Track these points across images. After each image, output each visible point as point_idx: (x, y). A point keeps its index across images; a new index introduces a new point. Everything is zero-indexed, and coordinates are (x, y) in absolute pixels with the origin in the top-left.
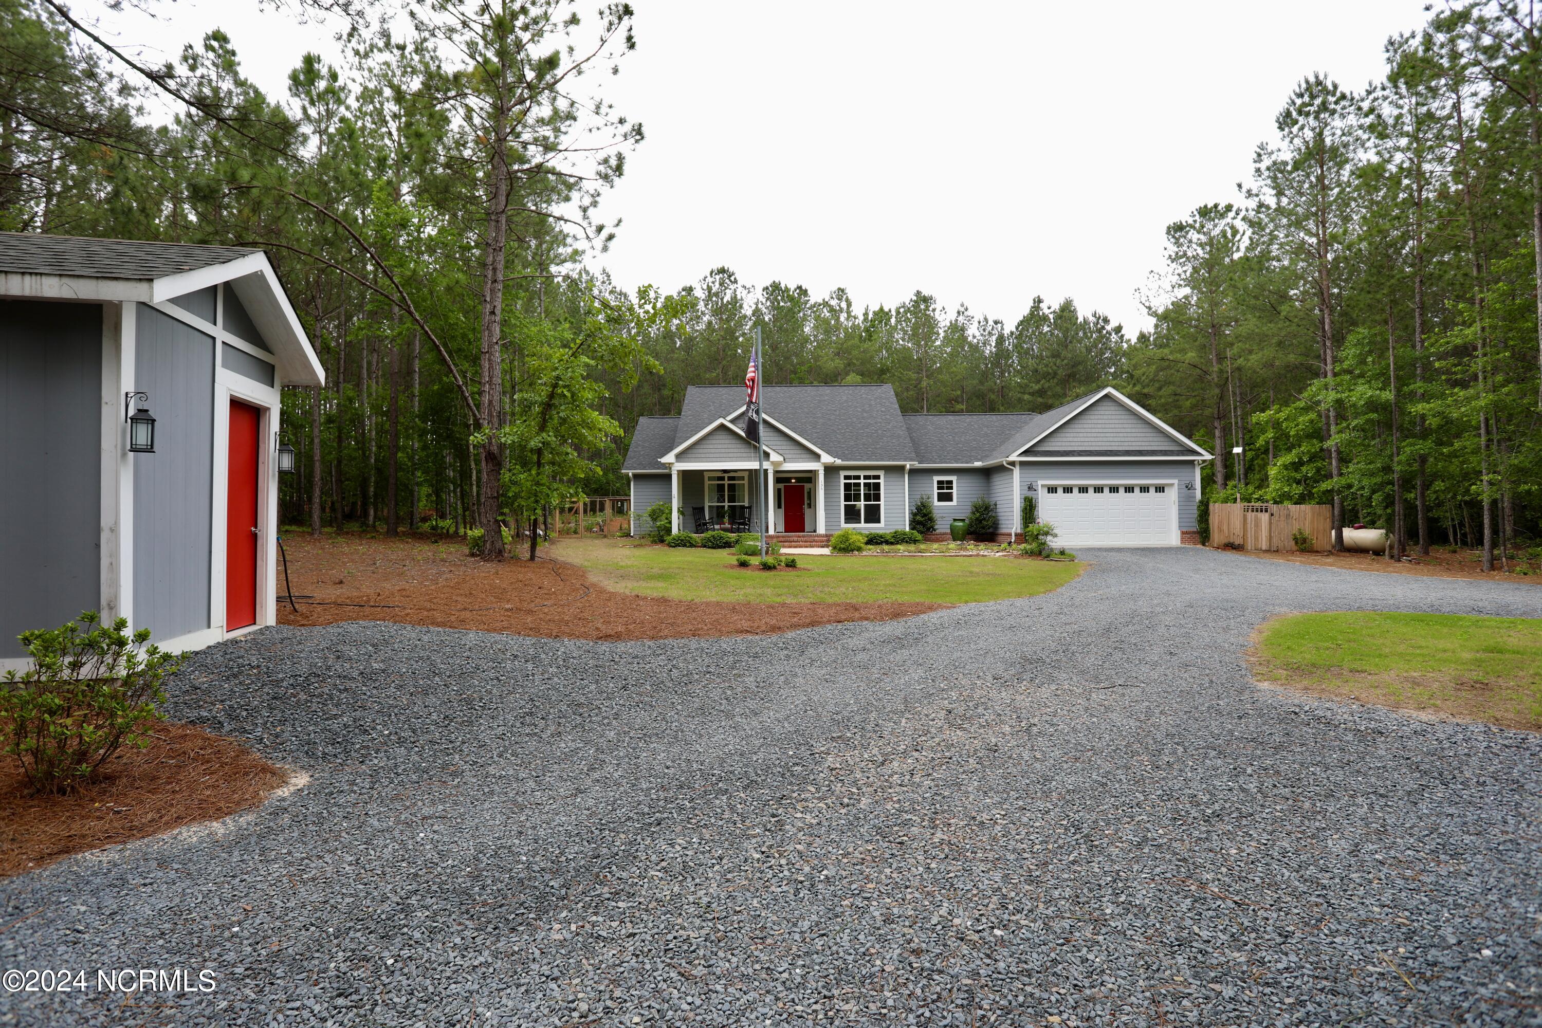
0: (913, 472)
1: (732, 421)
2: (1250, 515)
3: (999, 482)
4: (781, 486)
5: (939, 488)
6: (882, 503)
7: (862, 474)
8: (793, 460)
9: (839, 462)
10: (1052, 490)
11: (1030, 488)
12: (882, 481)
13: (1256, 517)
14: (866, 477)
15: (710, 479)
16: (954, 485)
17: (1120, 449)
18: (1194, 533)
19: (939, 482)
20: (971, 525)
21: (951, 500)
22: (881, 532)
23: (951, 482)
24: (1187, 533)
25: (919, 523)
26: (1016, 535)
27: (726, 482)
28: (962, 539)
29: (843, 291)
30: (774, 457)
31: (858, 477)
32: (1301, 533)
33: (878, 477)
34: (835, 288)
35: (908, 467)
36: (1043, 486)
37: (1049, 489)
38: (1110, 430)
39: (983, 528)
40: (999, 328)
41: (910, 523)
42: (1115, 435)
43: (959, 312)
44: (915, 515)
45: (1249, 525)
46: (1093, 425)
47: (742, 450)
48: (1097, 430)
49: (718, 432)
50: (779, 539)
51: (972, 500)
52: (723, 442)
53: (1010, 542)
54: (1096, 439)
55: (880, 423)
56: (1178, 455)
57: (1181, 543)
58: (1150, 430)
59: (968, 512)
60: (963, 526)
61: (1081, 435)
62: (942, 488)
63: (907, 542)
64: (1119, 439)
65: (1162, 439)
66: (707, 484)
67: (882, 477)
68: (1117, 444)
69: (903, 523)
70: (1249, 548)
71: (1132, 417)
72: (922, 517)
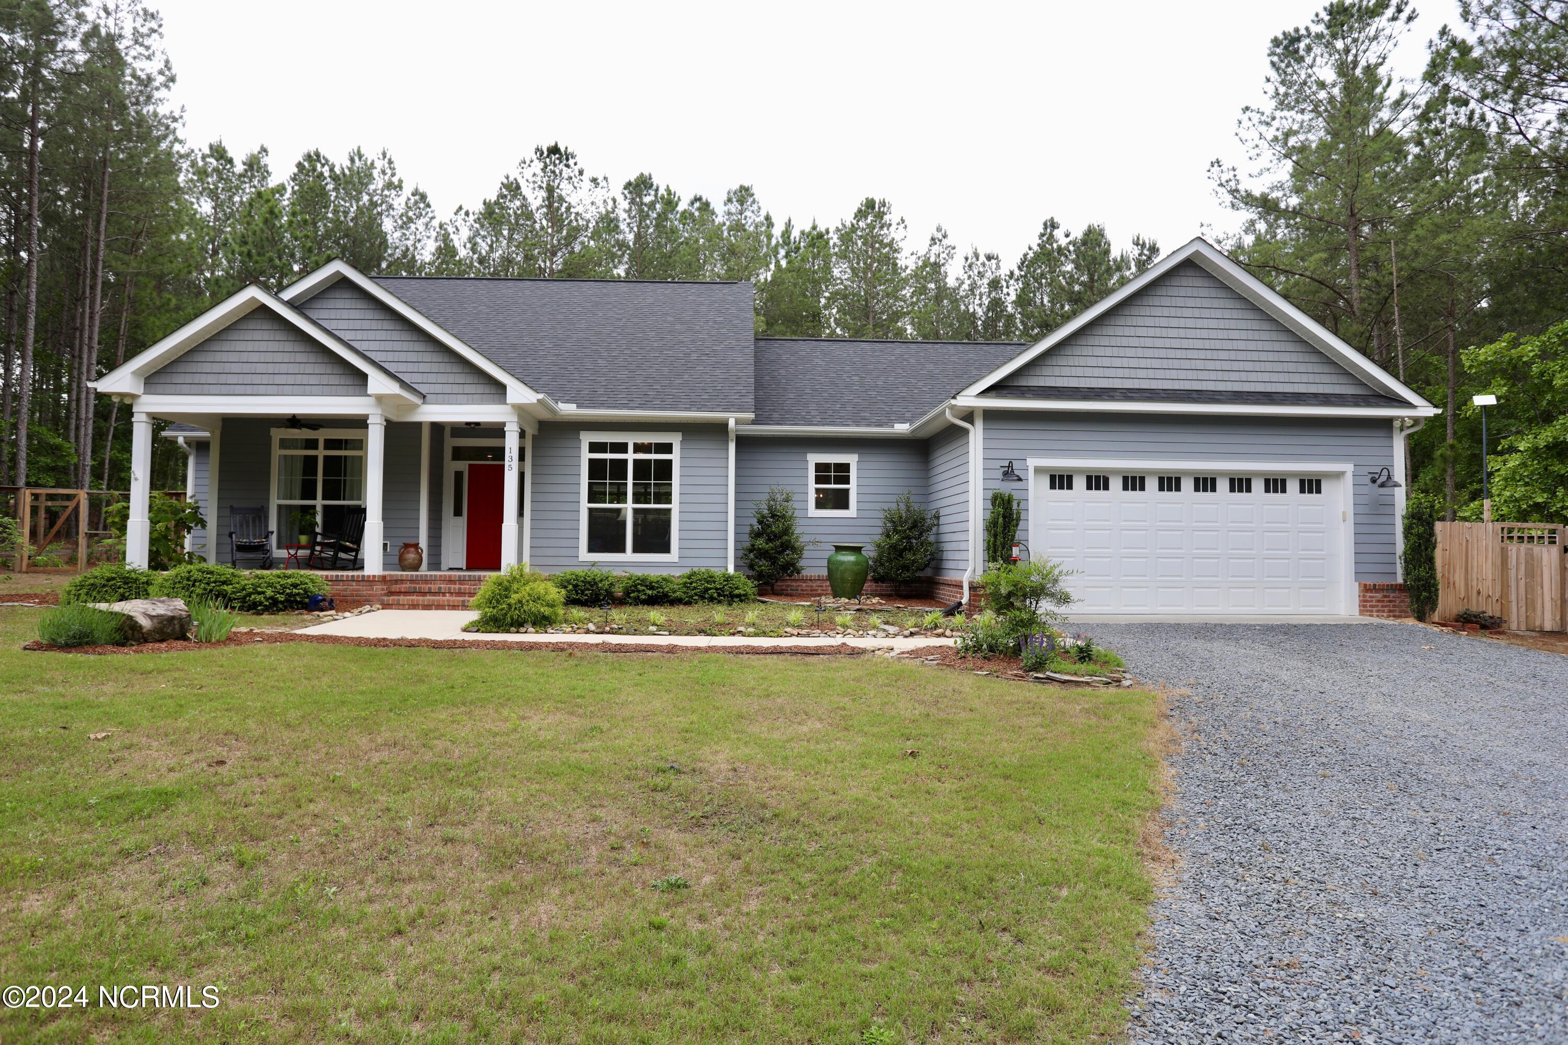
0: (746, 442)
2: (1514, 548)
3: (944, 462)
4: (463, 466)
5: (818, 480)
6: (675, 506)
7: (631, 439)
8: (445, 398)
9: (568, 409)
10: (1061, 481)
11: (1009, 473)
12: (675, 457)
13: (1530, 556)
14: (638, 448)
15: (284, 444)
16: (853, 474)
17: (1221, 387)
18: (1401, 588)
19: (820, 467)
20: (879, 561)
21: (845, 506)
22: (654, 574)
23: (845, 467)
24: (1374, 588)
25: (762, 554)
26: (972, 588)
27: (321, 453)
28: (855, 592)
29: (747, 190)
30: (378, 383)
31: (622, 448)
33: (667, 448)
34: (735, 187)
35: (732, 423)
36: (1038, 471)
37: (1052, 478)
38: (1199, 344)
39: (906, 568)
40: (994, 266)
41: (741, 553)
42: (1209, 354)
43: (933, 239)
44: (757, 535)
45: (1513, 573)
46: (1158, 332)
47: (309, 368)
48: (1168, 343)
49: (252, 325)
50: (395, 588)
51: (886, 506)
52: (263, 346)
53: (960, 604)
54: (1165, 363)
55: (703, 340)
56: (1356, 405)
57: (1362, 613)
58: (1290, 347)
59: (880, 531)
60: (856, 563)
61: (1130, 352)
62: (827, 480)
63: (712, 599)
64: (1218, 365)
65: (1318, 368)
66: (277, 453)
67: (676, 448)
68: (1213, 376)
69: (720, 553)
70: (1514, 626)
71: (1249, 315)
72: (769, 540)
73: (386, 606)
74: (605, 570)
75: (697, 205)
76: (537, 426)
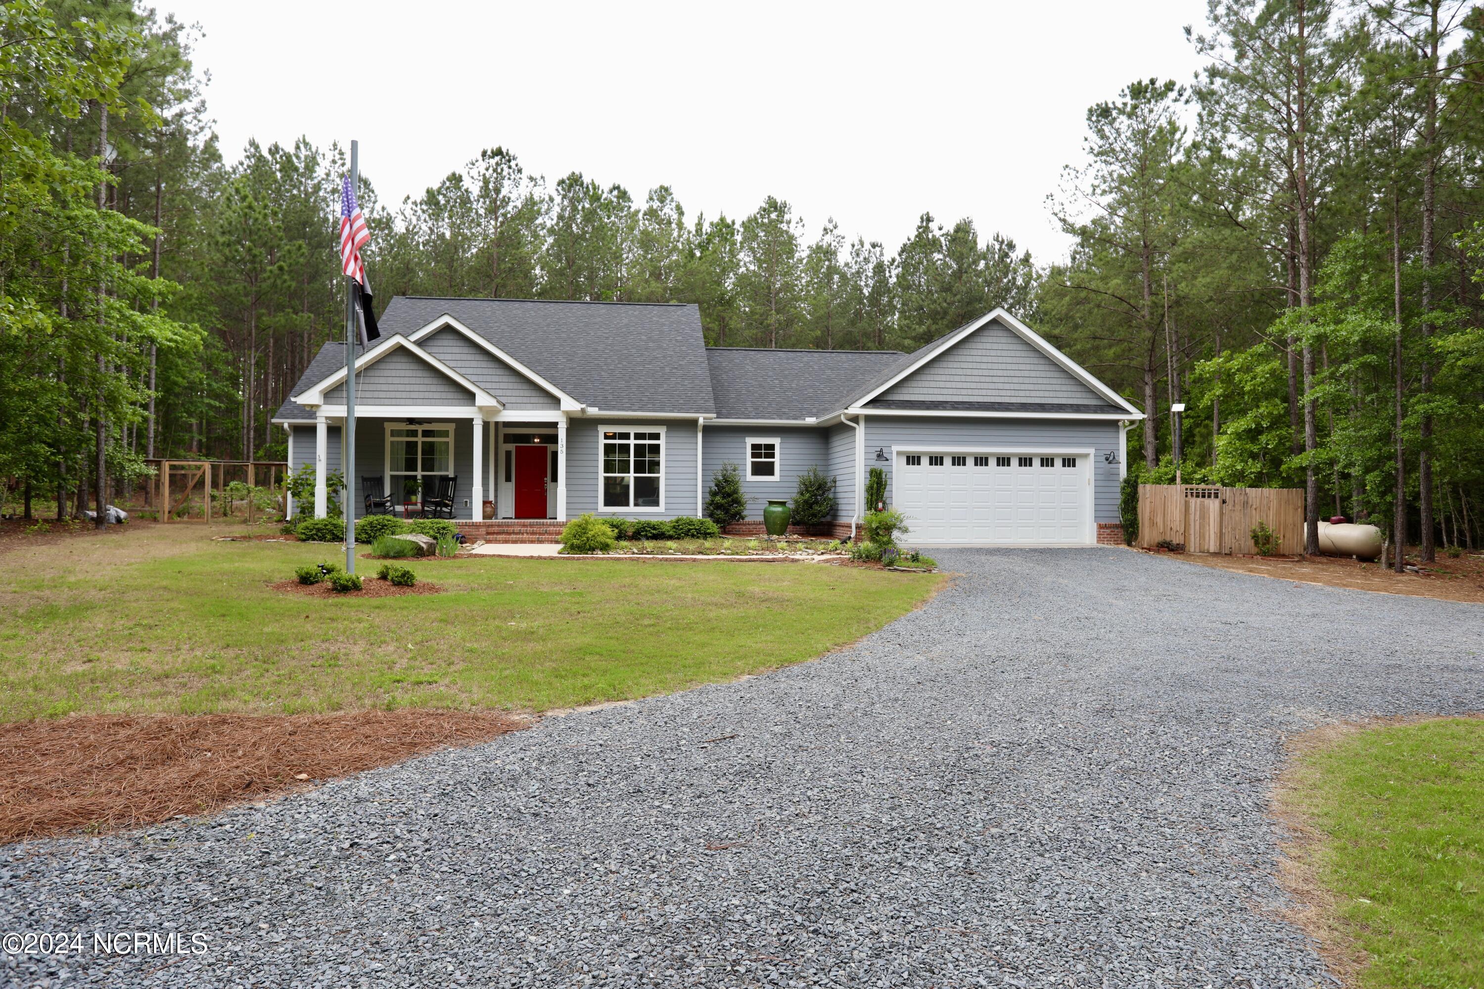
0: (709, 430)
1: (420, 343)
2: (1194, 502)
3: (839, 444)
4: (512, 447)
5: (754, 455)
6: (662, 475)
7: (632, 430)
8: (517, 406)
9: (593, 411)
10: (913, 460)
11: (880, 456)
12: (662, 442)
13: (1202, 504)
14: (638, 436)
15: (394, 433)
16: (777, 451)
17: (1013, 400)
18: (1116, 526)
19: (754, 447)
20: (796, 511)
21: (772, 473)
22: (654, 520)
23: (772, 447)
24: (1105, 527)
25: (718, 506)
26: (858, 527)
27: (420, 439)
28: (781, 532)
29: (666, 190)
30: (483, 399)
31: (626, 436)
32: (1263, 529)
33: (657, 436)
34: (656, 186)
35: (701, 421)
36: (899, 453)
37: (908, 458)
38: (1000, 373)
39: (814, 515)
40: (878, 254)
41: (706, 506)
42: (1006, 380)
43: (825, 229)
44: (714, 494)
45: (1192, 517)
46: (975, 365)
47: (433, 388)
48: (980, 372)
49: (395, 359)
50: (491, 530)
51: (801, 474)
52: (402, 373)
53: (850, 538)
54: (979, 386)
55: (671, 356)
56: (1095, 412)
57: (1098, 542)
58: (1057, 375)
59: (796, 490)
60: (783, 512)
61: (957, 378)
62: (759, 456)
63: (693, 536)
64: (1012, 386)
65: (1074, 388)
66: (389, 439)
67: (663, 436)
68: (1009, 393)
69: (692, 506)
70: (1192, 550)
71: (1032, 354)
72: (724, 498)
73: (488, 542)
74: (620, 518)
75: (615, 193)
76: (577, 424)
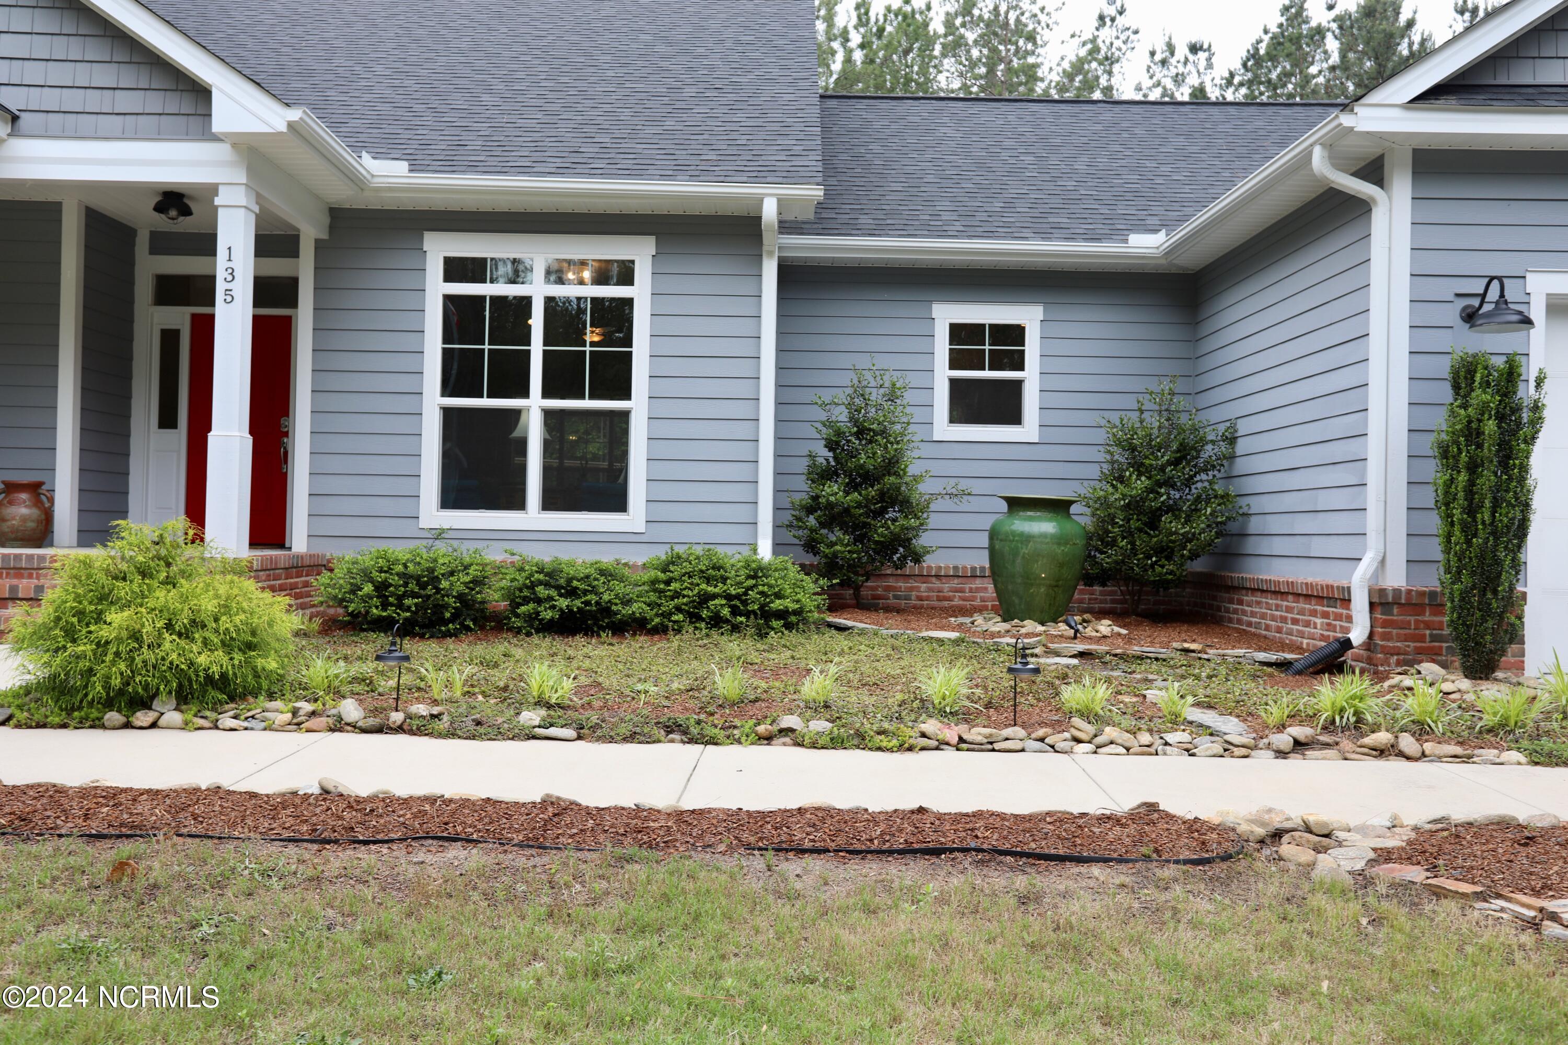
4: (179, 317)
5: (957, 359)
6: (638, 405)
7: (539, 249)
8: (67, 123)
9: (388, 173)
11: (1483, 311)
12: (640, 292)
14: (557, 270)
16: (1032, 348)
19: (958, 332)
21: (1014, 416)
23: (1015, 334)
26: (1381, 603)
31: (518, 270)
33: (626, 275)
35: (770, 211)
36: (1555, 307)
39: (1165, 551)
40: (1202, 64)
41: (787, 517)
43: (1102, 18)
44: (822, 475)
51: (1115, 418)
53: (1347, 644)
55: (712, 68)
59: (1094, 472)
60: (1060, 540)
62: (975, 360)
63: (716, 621)
67: (643, 272)
69: (741, 513)
72: (852, 486)
74: (466, 551)
76: (326, 220)
